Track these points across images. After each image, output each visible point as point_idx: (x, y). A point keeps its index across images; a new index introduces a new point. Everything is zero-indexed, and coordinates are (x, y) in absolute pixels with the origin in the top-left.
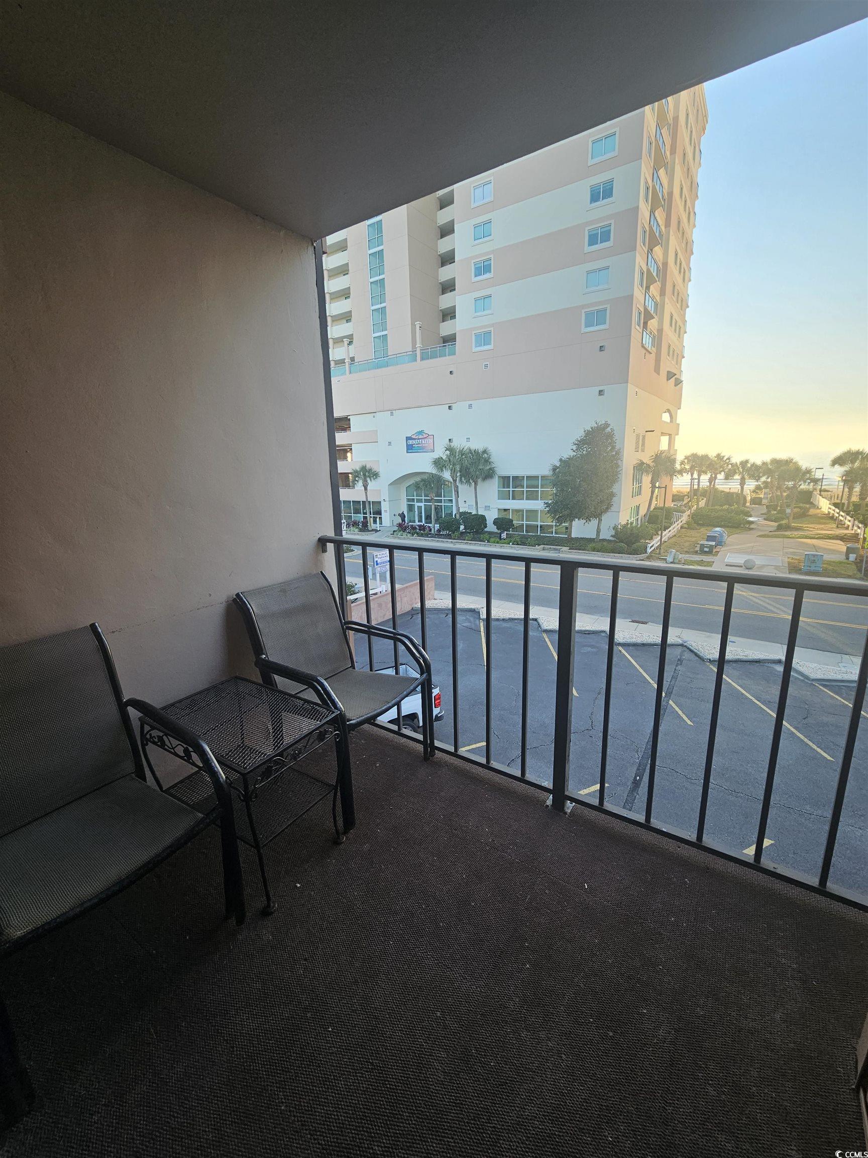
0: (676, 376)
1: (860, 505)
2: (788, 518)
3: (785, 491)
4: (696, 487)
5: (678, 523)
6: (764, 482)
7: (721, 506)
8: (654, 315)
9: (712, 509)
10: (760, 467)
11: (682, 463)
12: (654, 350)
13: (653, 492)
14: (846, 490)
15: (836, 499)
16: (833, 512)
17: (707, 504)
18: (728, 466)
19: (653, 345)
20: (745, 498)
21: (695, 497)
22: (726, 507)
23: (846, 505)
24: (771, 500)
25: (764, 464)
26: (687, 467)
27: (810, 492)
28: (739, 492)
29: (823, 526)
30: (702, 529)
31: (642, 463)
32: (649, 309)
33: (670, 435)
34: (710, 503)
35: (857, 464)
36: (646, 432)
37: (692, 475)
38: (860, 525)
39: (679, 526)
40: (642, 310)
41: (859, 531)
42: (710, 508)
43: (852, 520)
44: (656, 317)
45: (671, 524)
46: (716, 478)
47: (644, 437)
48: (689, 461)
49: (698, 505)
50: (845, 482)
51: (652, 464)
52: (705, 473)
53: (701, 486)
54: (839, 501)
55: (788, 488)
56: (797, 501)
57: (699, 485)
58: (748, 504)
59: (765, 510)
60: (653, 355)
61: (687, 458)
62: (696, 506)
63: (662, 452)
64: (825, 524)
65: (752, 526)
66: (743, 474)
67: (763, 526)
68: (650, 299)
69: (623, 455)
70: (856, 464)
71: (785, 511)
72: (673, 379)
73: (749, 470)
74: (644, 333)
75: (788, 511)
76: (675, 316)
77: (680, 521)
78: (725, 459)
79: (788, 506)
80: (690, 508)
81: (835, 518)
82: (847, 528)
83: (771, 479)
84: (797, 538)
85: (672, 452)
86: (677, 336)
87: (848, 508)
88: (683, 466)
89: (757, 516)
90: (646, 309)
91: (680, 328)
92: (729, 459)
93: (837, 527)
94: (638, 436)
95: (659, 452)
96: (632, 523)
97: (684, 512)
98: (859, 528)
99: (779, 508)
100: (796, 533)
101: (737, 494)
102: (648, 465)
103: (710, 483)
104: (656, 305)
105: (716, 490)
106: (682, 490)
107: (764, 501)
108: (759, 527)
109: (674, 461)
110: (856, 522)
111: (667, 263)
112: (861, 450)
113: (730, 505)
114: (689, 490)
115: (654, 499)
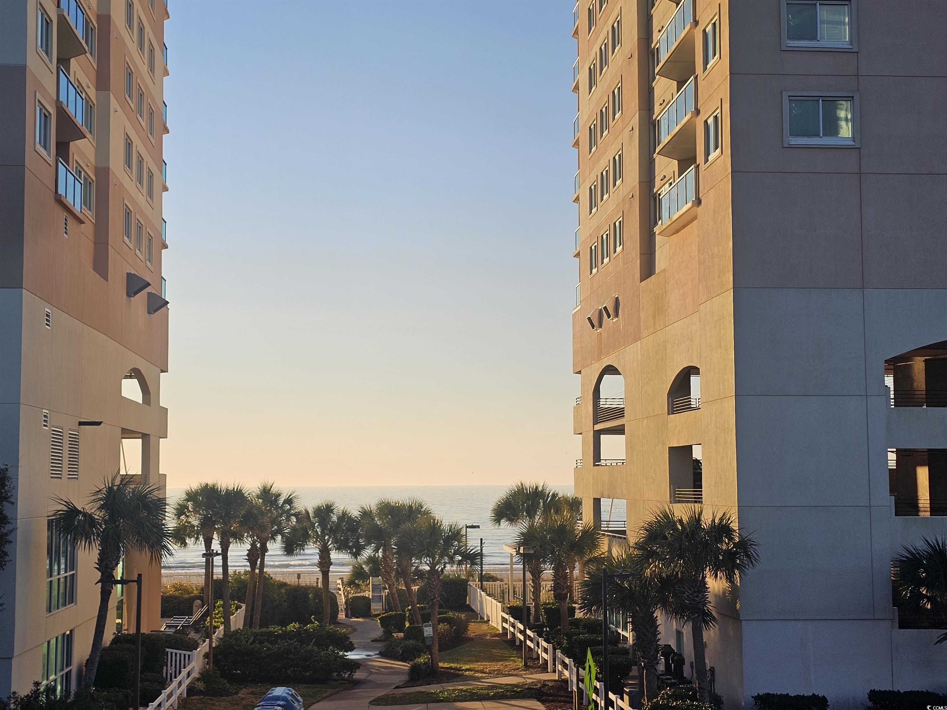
0: (148, 290)
1: (557, 610)
2: (429, 649)
3: (414, 581)
4: (218, 572)
5: (179, 678)
6: (372, 560)
7: (284, 624)
8: (84, 129)
9: (262, 634)
10: (358, 522)
11: (181, 510)
12: (89, 215)
13: (106, 595)
14: (529, 575)
15: (511, 599)
16: (512, 629)
17: (249, 620)
18: (288, 519)
19: (86, 202)
20: (333, 600)
21: (220, 602)
22: (293, 626)
23: (533, 610)
24: (388, 603)
25: (366, 514)
26: (195, 521)
27: (463, 581)
28: (320, 585)
29: (497, 666)
30: (243, 693)
31: (72, 512)
32: (71, 110)
33: (145, 437)
34: (257, 617)
35: (538, 519)
36: (81, 424)
37: (208, 543)
38: (567, 660)
39: (184, 687)
40: (52, 110)
41: (566, 673)
42: (256, 630)
43: (549, 647)
44: (88, 135)
45: (164, 684)
46: (264, 549)
47: (74, 442)
48: (197, 506)
49: (227, 623)
50: (526, 558)
51: (98, 515)
52: (239, 537)
53: (231, 570)
54: (519, 603)
55: (420, 574)
56: (441, 606)
57: (225, 566)
58: (342, 616)
59: (379, 632)
60: (88, 228)
61: (191, 496)
62: (222, 628)
63: (128, 479)
64: (502, 659)
65: (358, 675)
66: (323, 539)
67: (381, 673)
68: (72, 90)
69: (15, 488)
70: (537, 517)
71: (421, 631)
72: (142, 296)
73: (334, 530)
74: (62, 169)
75: (428, 631)
76: (138, 145)
77: (184, 672)
78: (281, 502)
79: (426, 619)
80: (208, 636)
81: (518, 643)
82: (544, 668)
83: (384, 551)
84: (455, 701)
85: (153, 480)
86: (145, 191)
87: (537, 619)
88: (183, 517)
89: (365, 648)
90: (62, 113)
91: (151, 176)
92: (289, 501)
93: (526, 665)
94: (57, 437)
95: (117, 482)
96: (51, 690)
97: (193, 646)
98: (565, 666)
99: (407, 625)
100: (450, 687)
101: (315, 589)
102: (89, 518)
103: (253, 565)
104: (89, 107)
105: (265, 580)
106: (185, 582)
107: (376, 607)
108: (372, 677)
109: (161, 503)
110: (559, 654)
111: (109, 17)
112: (540, 489)
113: (305, 621)
114: (201, 581)
115: (112, 612)
